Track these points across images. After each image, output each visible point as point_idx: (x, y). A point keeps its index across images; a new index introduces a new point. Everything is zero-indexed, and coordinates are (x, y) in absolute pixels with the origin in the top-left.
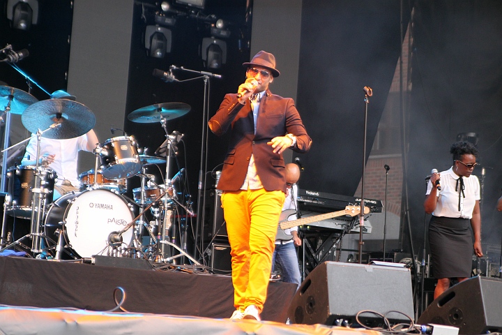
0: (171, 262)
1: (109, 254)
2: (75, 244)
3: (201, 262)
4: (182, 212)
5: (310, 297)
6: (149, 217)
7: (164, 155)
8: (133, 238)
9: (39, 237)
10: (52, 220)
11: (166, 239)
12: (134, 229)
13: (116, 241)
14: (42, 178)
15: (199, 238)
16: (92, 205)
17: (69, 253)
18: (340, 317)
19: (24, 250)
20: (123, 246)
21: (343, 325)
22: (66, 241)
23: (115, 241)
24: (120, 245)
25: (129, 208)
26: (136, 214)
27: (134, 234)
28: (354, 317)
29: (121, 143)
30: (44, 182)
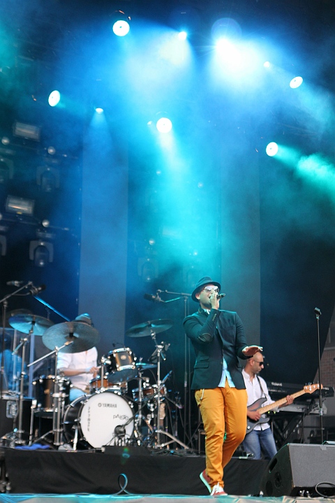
0: (166, 447)
1: (115, 443)
2: (89, 437)
3: (190, 446)
4: (173, 406)
5: (277, 473)
6: (146, 411)
7: (155, 361)
8: (134, 429)
9: (60, 433)
10: (69, 419)
11: (161, 428)
12: (135, 423)
13: (121, 432)
14: (60, 385)
15: (187, 426)
16: (100, 405)
17: (83, 444)
18: (302, 489)
19: (49, 443)
20: (126, 437)
21: (305, 495)
22: (81, 435)
23: (119, 432)
24: (124, 436)
25: (130, 405)
26: (135, 410)
27: (134, 427)
28: (314, 488)
29: (120, 354)
30: (61, 389)
